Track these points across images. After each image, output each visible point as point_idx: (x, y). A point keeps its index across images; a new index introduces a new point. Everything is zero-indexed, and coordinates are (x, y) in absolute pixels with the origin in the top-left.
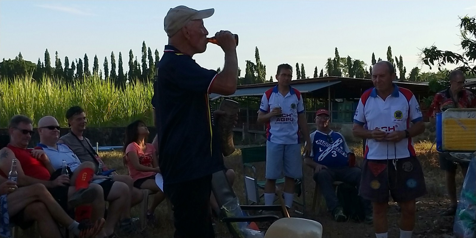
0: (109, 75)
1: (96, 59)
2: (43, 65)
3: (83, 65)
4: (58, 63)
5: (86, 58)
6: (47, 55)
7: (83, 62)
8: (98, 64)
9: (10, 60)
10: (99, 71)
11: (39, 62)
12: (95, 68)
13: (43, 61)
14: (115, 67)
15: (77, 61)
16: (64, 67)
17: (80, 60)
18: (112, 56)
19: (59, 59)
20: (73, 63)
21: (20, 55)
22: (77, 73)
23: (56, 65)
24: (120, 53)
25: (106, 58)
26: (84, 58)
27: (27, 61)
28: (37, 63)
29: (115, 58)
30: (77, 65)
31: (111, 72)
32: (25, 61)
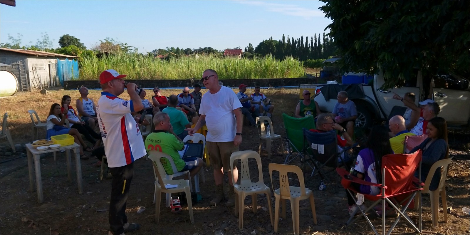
0: (313, 46)
1: (307, 38)
2: (282, 42)
3: (301, 41)
4: (289, 41)
5: (302, 38)
6: (284, 37)
7: (301, 39)
8: (308, 40)
9: (267, 40)
10: (308, 44)
11: (280, 40)
12: (307, 42)
13: (282, 40)
14: (316, 41)
15: (297, 39)
16: (291, 43)
17: (299, 39)
18: (315, 36)
19: (289, 39)
20: (296, 40)
21: (271, 38)
22: (298, 45)
23: (288, 42)
24: (319, 35)
25: (312, 37)
26: (301, 38)
27: (275, 41)
28: (279, 41)
29: (317, 37)
30: (298, 41)
31: (314, 44)
32: (274, 40)
